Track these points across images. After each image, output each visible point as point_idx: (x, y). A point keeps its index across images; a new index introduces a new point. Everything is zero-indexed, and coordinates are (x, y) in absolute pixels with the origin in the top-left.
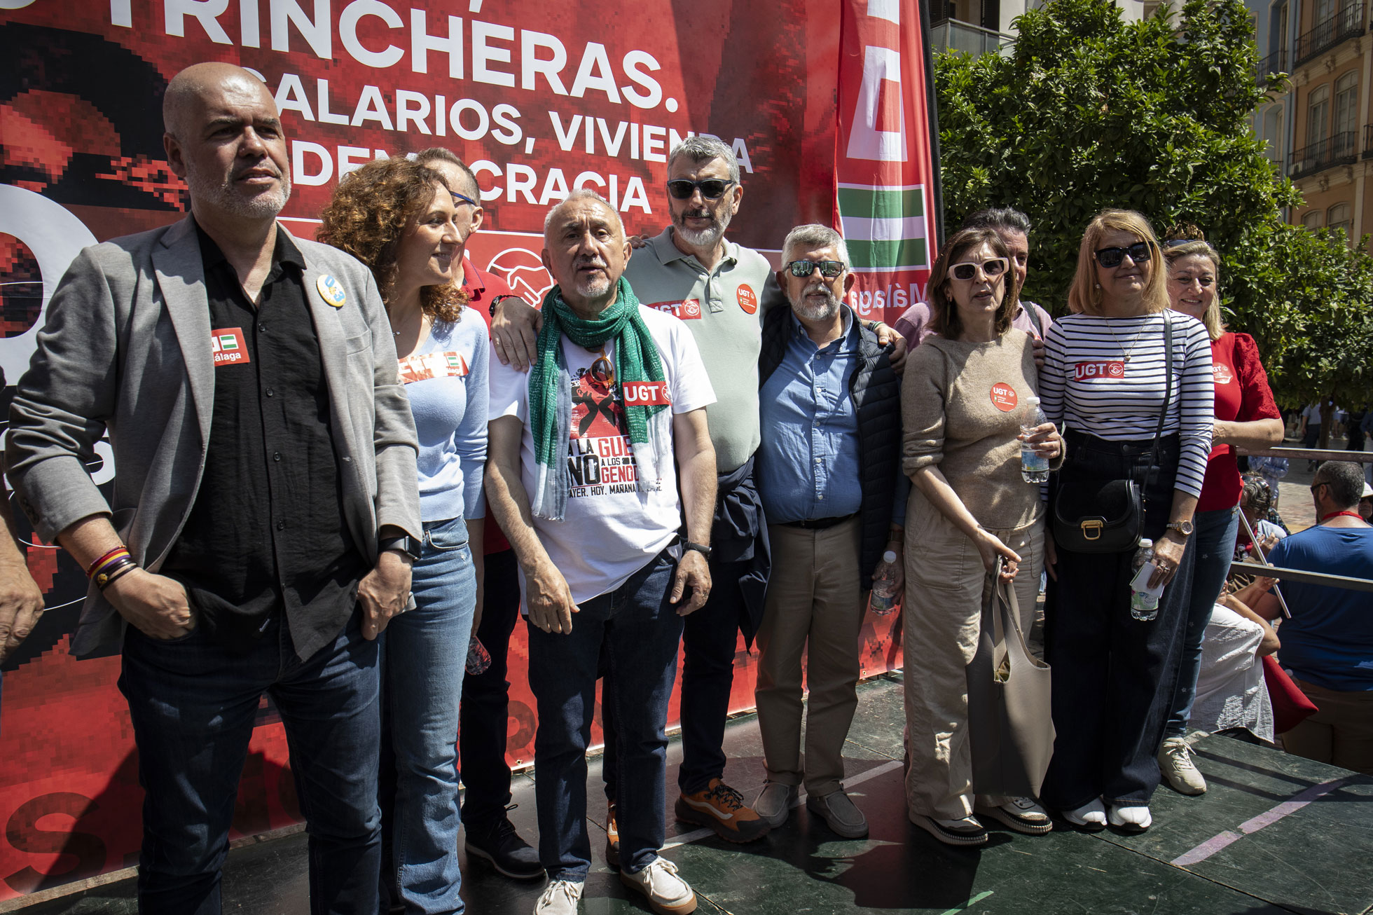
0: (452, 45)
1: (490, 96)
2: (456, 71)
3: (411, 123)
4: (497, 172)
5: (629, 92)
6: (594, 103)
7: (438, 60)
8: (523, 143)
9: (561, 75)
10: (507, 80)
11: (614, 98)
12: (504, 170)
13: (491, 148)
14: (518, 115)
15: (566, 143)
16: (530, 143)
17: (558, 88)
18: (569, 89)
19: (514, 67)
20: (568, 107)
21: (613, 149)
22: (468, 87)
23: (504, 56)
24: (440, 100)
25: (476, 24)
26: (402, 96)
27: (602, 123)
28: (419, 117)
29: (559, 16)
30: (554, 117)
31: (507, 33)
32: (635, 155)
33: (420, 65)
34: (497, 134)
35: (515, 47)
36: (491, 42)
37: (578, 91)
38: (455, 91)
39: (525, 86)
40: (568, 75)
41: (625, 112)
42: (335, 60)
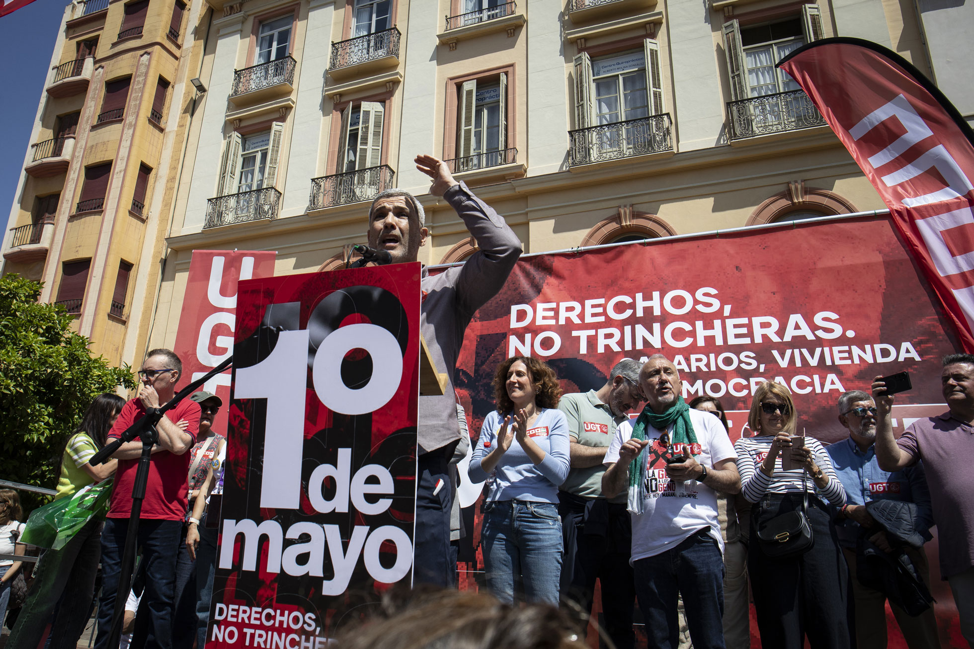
0: (717, 332)
1: (738, 350)
2: (719, 342)
3: (698, 368)
4: (744, 382)
5: (820, 333)
6: (799, 342)
7: (710, 340)
8: (758, 367)
9: (777, 333)
10: (747, 341)
11: (810, 337)
12: (748, 381)
13: (740, 372)
14: (755, 355)
15: (784, 364)
16: (762, 368)
17: (776, 339)
18: (782, 337)
19: (750, 334)
20: (782, 348)
21: (814, 362)
22: (727, 347)
23: (744, 331)
24: (712, 356)
25: (727, 320)
26: (693, 357)
27: (804, 351)
28: (702, 365)
29: (772, 307)
30: (775, 353)
31: (745, 321)
32: (829, 362)
33: (701, 343)
34: (743, 366)
35: (749, 326)
36: (735, 326)
37: (787, 338)
38: (718, 351)
39: (756, 342)
40: (781, 332)
41: (820, 342)
42: (662, 348)
